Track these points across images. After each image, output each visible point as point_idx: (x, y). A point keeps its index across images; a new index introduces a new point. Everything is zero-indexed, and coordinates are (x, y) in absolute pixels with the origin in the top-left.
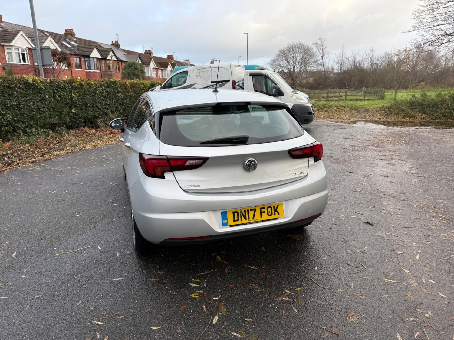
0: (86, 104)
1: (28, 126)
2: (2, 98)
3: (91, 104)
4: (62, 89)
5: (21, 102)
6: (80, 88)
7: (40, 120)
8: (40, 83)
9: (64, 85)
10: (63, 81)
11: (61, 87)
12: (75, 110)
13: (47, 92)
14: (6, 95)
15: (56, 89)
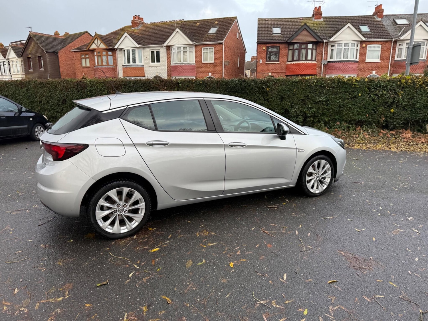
0: (414, 104)
1: (333, 119)
2: (313, 95)
3: (423, 105)
4: (383, 88)
5: (331, 99)
6: (410, 87)
7: (347, 115)
8: (355, 82)
9: (387, 84)
10: (387, 80)
11: (380, 86)
12: (394, 110)
13: (362, 91)
14: (317, 93)
15: (375, 88)
